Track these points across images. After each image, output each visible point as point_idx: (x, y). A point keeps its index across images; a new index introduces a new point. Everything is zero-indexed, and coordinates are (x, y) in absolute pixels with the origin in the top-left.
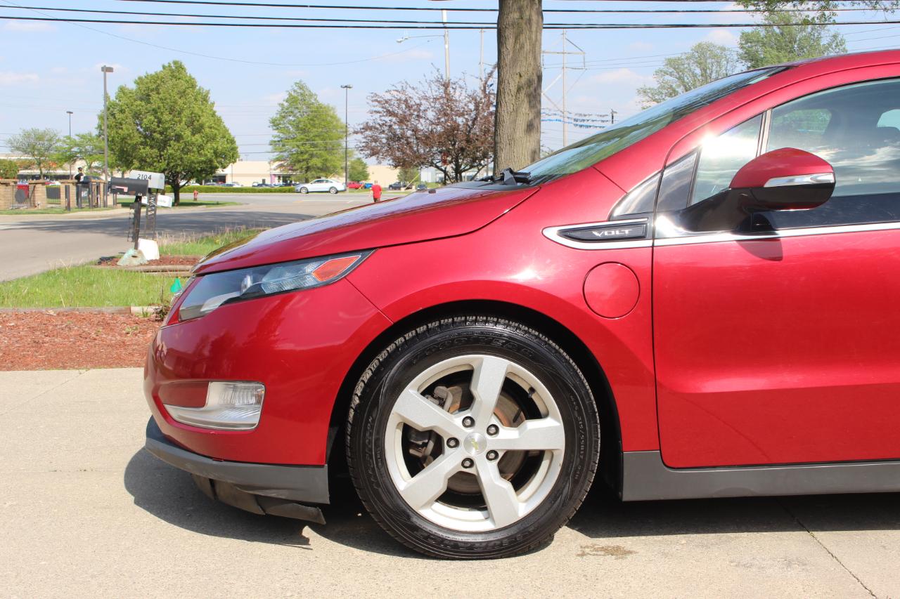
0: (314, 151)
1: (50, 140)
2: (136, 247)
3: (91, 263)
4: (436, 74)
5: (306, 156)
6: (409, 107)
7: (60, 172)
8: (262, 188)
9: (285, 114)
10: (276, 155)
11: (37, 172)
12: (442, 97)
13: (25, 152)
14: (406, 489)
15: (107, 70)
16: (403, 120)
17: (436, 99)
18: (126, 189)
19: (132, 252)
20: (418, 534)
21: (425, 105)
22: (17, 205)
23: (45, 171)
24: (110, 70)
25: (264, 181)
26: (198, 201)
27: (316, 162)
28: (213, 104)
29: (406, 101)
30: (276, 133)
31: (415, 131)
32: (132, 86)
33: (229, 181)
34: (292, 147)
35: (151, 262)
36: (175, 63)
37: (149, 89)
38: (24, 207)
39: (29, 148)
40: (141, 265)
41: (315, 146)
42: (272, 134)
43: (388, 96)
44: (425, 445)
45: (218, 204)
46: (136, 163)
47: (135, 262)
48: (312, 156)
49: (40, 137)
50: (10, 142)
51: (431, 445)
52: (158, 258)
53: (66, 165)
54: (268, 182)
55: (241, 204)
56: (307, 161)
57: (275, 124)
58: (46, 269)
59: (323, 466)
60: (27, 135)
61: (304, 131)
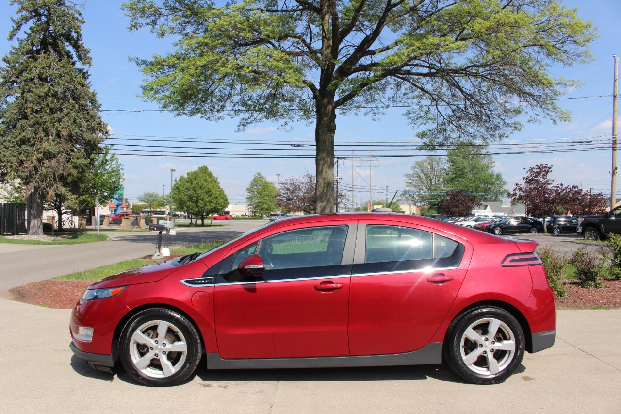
0: (265, 201)
1: (156, 196)
2: (159, 252)
3: (140, 258)
4: (306, 173)
5: (261, 204)
6: (295, 186)
7: (158, 210)
8: (244, 218)
9: (252, 185)
10: (248, 203)
11: (149, 210)
12: (309, 183)
13: (145, 202)
14: (136, 363)
15: (173, 170)
16: (293, 192)
17: (306, 184)
18: (155, 229)
19: (158, 253)
20: (140, 378)
21: (302, 185)
22: (132, 227)
23: (152, 209)
24: (174, 170)
25: (246, 214)
26: (212, 224)
27: (265, 206)
28: (219, 183)
29: (294, 184)
30: (249, 194)
31: (298, 196)
32: (186, 176)
33: (231, 214)
34: (256, 200)
35: (166, 258)
36: (204, 166)
37: (192, 178)
38: (135, 228)
39: (147, 201)
40: (161, 259)
41: (265, 200)
42: (247, 194)
43: (286, 182)
44: (144, 349)
45: (220, 225)
46: (185, 208)
47: (159, 258)
48: (264, 204)
49: (151, 196)
50: (139, 198)
51: (146, 349)
52: (169, 256)
53: (162, 208)
54: (247, 214)
55: (230, 225)
56: (261, 206)
57: (248, 190)
58: (121, 261)
59: (110, 355)
60: (146, 195)
61: (260, 194)
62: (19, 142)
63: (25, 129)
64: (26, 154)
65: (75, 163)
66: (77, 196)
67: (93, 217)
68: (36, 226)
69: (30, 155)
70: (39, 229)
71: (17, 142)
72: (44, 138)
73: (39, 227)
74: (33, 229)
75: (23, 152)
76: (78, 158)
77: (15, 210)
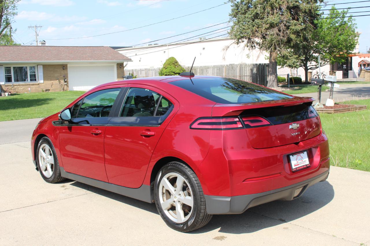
52: (333, 105)
62: (253, 17)
63: (257, 7)
64: (257, 26)
65: (293, 30)
66: (297, 56)
67: (349, 71)
68: (272, 80)
69: (260, 26)
70: (274, 83)
71: (252, 17)
72: (271, 12)
73: (274, 81)
74: (270, 82)
75: (255, 25)
76: (295, 25)
77: (265, 68)
